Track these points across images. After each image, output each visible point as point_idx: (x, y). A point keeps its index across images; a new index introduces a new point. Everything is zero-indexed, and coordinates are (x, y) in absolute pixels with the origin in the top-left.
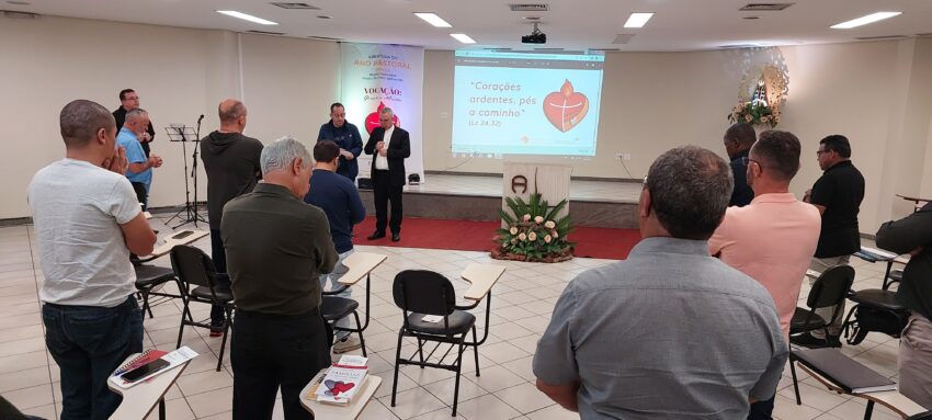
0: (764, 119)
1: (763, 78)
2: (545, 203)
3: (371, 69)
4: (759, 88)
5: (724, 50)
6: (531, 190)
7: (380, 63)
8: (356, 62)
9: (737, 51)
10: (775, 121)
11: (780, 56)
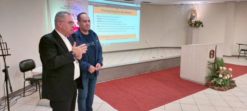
3: (65, 3)
4: (194, 16)
7: (69, 0)
9: (179, 5)
10: (202, 26)
11: (193, 7)
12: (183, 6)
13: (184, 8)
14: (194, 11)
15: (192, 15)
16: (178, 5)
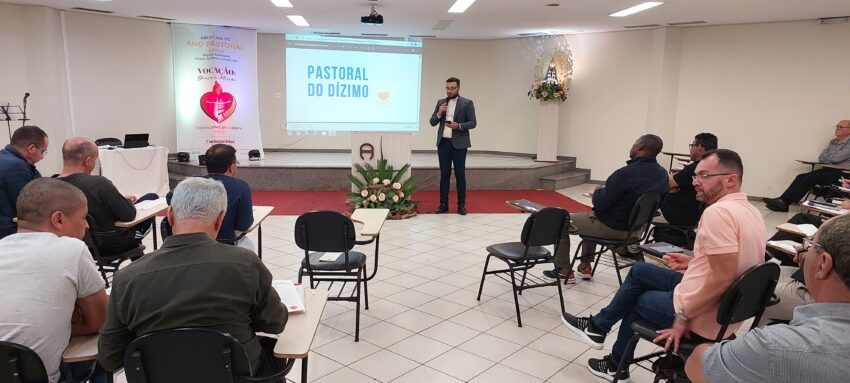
0: (556, 95)
1: (552, 61)
2: (391, 168)
3: (205, 49)
4: (552, 69)
5: (523, 37)
6: (377, 156)
7: (213, 43)
8: (188, 43)
9: (531, 39)
11: (565, 43)
12: (539, 42)
13: (541, 47)
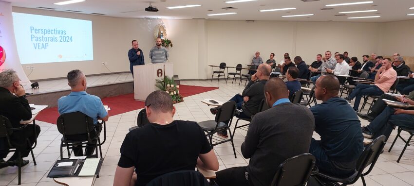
4: (162, 34)
6: (163, 74)
9: (145, 19)
10: (171, 45)
11: (162, 22)
13: (150, 23)
14: (163, 28)
15: (160, 31)
16: (143, 18)
